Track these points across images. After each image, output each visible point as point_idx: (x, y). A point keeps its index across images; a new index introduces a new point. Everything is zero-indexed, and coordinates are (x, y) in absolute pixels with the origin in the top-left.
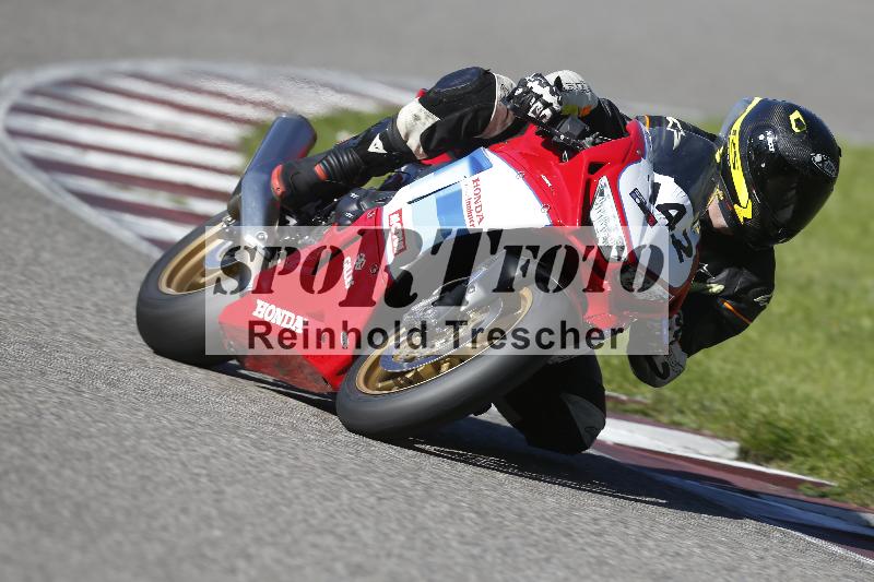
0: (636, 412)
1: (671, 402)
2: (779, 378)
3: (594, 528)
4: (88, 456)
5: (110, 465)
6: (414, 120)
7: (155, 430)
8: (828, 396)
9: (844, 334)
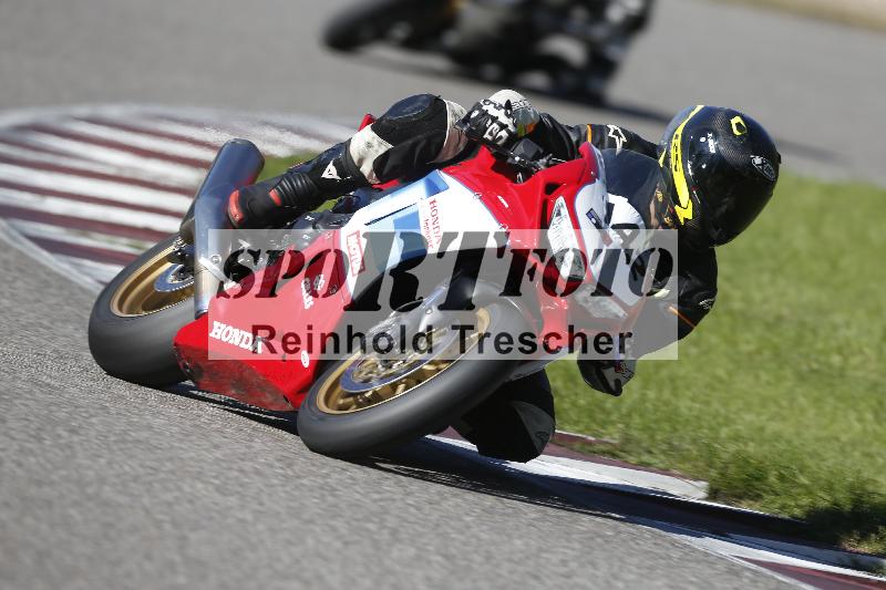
0: (604, 453)
1: (639, 443)
2: (749, 417)
3: (563, 570)
4: (49, 504)
5: (73, 512)
6: (366, 146)
7: (118, 476)
8: (798, 434)
9: (813, 371)
